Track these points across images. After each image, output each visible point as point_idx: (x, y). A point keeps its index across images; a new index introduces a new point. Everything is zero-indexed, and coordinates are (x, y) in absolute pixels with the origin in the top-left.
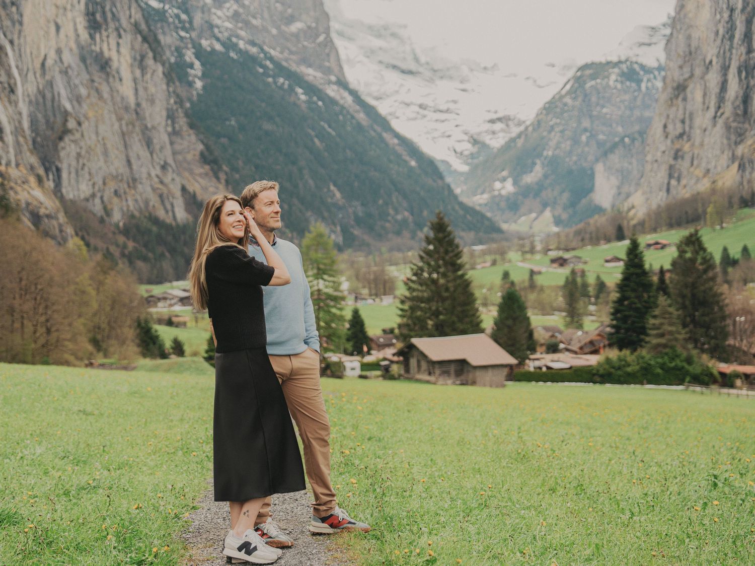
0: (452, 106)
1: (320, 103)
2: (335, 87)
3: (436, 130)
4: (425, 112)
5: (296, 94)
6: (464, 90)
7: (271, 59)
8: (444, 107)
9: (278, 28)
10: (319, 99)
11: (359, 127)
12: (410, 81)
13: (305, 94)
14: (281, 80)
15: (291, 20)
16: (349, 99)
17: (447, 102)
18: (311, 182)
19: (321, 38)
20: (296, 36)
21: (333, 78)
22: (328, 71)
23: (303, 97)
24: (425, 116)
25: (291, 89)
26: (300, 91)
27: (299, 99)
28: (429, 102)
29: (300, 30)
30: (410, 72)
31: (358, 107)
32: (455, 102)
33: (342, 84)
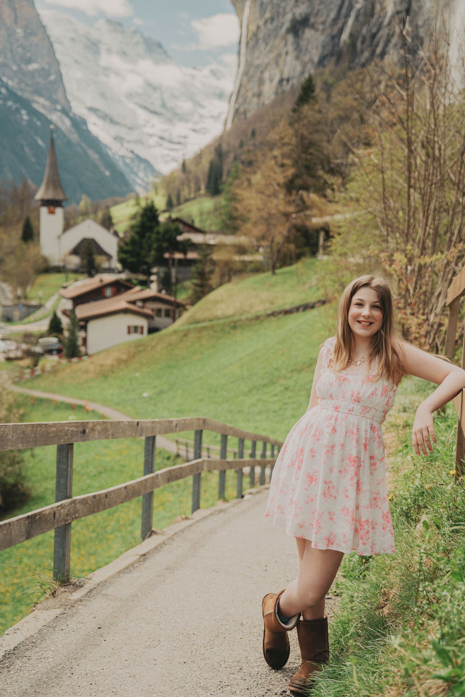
0: (182, 140)
1: (38, 123)
2: (59, 114)
3: (168, 155)
4: (162, 142)
5: (21, 114)
6: (194, 130)
7: (7, 87)
8: (176, 140)
9: (18, 66)
10: (39, 120)
11: (69, 144)
12: (155, 120)
13: (28, 114)
14: (10, 103)
15: (29, 61)
16: (68, 122)
17: (180, 136)
18: (10, 176)
19: (52, 78)
20: (33, 73)
21: (59, 107)
22: (55, 102)
23: (25, 117)
24: (161, 145)
25: (18, 111)
26: (24, 112)
27: (22, 118)
28: (166, 136)
29: (36, 70)
30: (155, 113)
31: (73, 130)
32: (185, 137)
33: (66, 111)
